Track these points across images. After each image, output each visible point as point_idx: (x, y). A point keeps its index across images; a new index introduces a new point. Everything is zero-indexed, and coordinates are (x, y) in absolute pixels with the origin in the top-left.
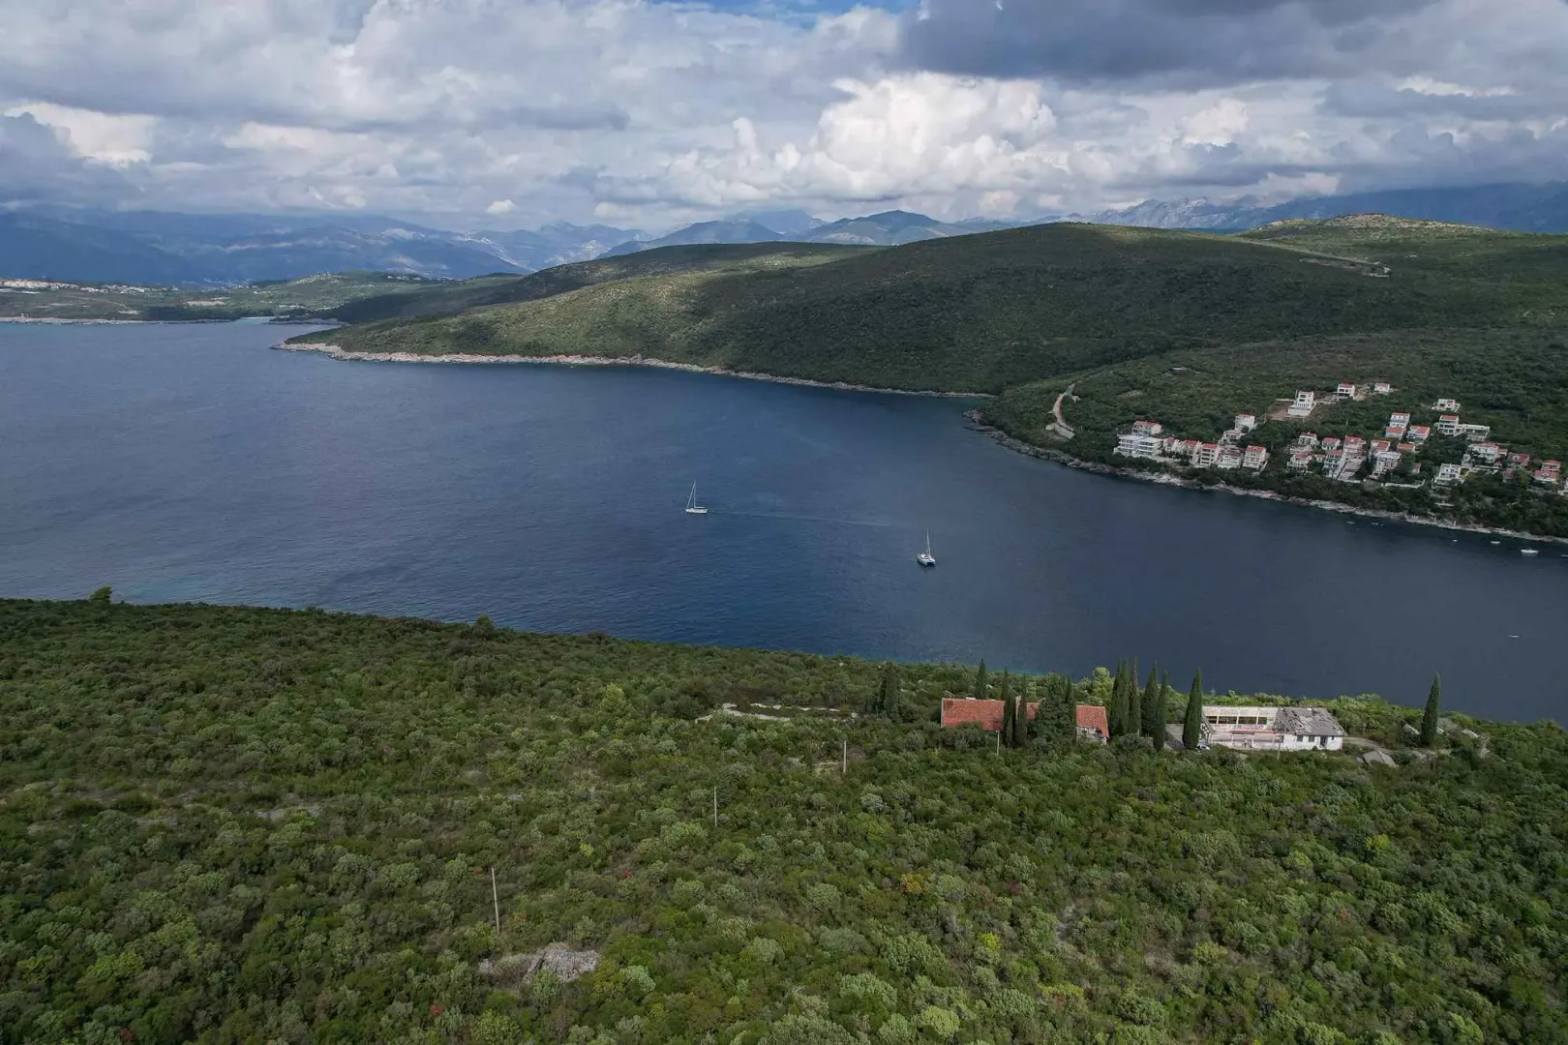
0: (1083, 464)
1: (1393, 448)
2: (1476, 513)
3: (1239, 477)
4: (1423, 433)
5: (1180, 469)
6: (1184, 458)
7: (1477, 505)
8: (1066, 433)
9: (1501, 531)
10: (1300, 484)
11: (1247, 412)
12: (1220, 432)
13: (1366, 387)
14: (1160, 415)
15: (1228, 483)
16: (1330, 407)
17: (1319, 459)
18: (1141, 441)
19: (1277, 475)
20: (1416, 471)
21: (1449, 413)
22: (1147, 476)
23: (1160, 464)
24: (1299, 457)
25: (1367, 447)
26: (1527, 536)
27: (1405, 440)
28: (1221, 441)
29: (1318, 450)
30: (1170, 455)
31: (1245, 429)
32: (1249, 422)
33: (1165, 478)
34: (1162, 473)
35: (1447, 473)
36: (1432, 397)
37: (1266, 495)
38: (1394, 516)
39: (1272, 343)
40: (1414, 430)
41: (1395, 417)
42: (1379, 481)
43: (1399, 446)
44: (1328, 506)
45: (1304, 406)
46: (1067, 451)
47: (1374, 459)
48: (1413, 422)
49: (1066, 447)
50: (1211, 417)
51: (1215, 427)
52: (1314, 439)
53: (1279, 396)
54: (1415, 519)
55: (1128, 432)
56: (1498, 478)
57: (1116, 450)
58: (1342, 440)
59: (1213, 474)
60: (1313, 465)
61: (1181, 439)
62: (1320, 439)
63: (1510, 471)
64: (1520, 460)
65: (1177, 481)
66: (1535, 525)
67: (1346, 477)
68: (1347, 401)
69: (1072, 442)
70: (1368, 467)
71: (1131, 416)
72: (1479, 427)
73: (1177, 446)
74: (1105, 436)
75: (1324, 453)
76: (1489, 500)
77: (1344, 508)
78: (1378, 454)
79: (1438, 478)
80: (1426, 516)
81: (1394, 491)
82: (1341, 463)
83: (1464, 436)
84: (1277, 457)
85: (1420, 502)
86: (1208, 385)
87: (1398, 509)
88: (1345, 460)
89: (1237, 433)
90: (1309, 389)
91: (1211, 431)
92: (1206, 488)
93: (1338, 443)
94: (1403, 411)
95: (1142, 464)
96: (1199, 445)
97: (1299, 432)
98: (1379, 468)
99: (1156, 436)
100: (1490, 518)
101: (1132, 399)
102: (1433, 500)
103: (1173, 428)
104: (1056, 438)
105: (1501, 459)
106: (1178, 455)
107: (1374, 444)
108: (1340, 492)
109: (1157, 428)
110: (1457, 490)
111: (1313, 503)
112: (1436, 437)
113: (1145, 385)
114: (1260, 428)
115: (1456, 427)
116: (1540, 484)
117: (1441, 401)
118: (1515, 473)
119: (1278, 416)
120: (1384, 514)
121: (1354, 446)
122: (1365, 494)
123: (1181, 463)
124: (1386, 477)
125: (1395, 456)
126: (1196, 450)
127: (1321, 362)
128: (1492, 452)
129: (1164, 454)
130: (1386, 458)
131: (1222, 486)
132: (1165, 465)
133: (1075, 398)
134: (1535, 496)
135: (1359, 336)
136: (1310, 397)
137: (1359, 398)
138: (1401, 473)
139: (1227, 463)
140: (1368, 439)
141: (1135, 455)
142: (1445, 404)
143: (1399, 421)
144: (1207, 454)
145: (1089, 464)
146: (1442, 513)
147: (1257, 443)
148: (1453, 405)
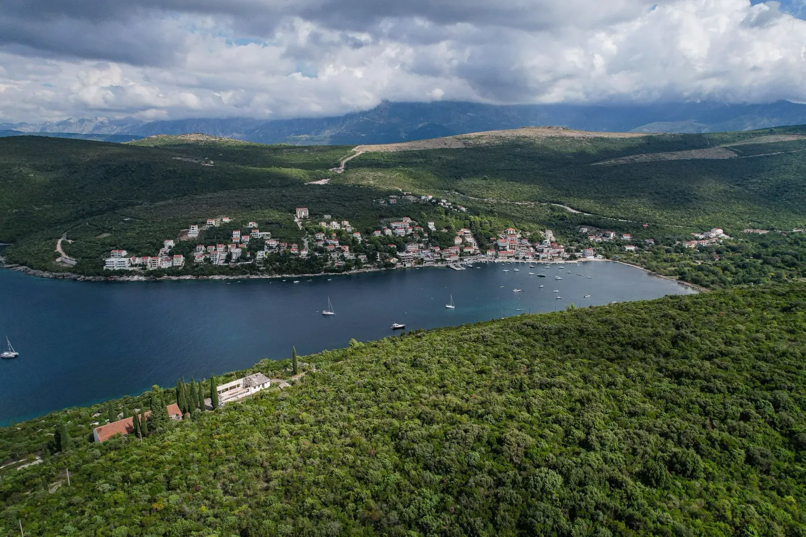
0: (87, 278)
1: (237, 247)
2: (274, 269)
3: (173, 271)
4: (246, 239)
5: (142, 272)
6: (144, 266)
7: (274, 266)
8: (71, 262)
9: (285, 275)
10: (202, 269)
11: (169, 239)
12: (158, 250)
13: (219, 220)
14: (124, 245)
15: (169, 275)
16: (207, 231)
17: (208, 256)
18: (117, 261)
19: (191, 267)
20: (249, 256)
21: (254, 228)
22: (126, 278)
23: (132, 271)
24: (199, 256)
25: (227, 248)
26: (294, 276)
27: (241, 243)
28: (160, 254)
29: (206, 252)
30: (136, 265)
31: (170, 247)
32: (170, 243)
33: (136, 278)
34: (133, 275)
35: (260, 255)
36: (246, 222)
37: (188, 277)
38: (245, 277)
39: (170, 201)
40: (243, 238)
41: (234, 233)
42: (236, 262)
43: (240, 246)
44: (217, 277)
45: (194, 232)
46: (74, 272)
47: (231, 253)
48: (242, 235)
49: (73, 270)
50: (151, 243)
51: (154, 249)
52: (203, 248)
53: (182, 228)
54: (253, 277)
55: (109, 257)
56: (278, 254)
57: (105, 268)
58: (216, 247)
59: (160, 272)
60: (206, 260)
61: (139, 256)
62: (206, 247)
63: (282, 250)
64: (284, 246)
65: (142, 278)
66: (295, 271)
67: (221, 263)
68: (213, 228)
69: (75, 267)
70: (229, 257)
71: (107, 248)
72: (267, 233)
73: (138, 261)
74: (97, 260)
75: (209, 253)
76: (278, 263)
77: (224, 277)
78: (232, 251)
79: (257, 258)
80: (257, 274)
81: (242, 266)
82: (218, 257)
83: (262, 238)
84: (189, 259)
85: (253, 269)
86: (145, 227)
87: (246, 274)
88: (219, 255)
89: (166, 249)
90: (195, 224)
91: (153, 251)
92: (158, 279)
93: (214, 248)
94: (237, 229)
95: (121, 273)
96: (149, 258)
97: (195, 246)
98: (234, 257)
99: (125, 257)
100: (280, 271)
101: (104, 238)
102: (258, 267)
103: (133, 251)
104: (65, 265)
105: (278, 246)
106: (140, 265)
107: (229, 246)
108: (221, 270)
109: (124, 253)
110: (266, 261)
111: (210, 277)
112: (252, 240)
113: (110, 229)
114: (177, 246)
115: (259, 234)
116: (293, 254)
117: (250, 223)
118: (284, 251)
119: (184, 239)
120: (241, 277)
121: (221, 248)
122: (231, 269)
123: (142, 269)
124: (238, 260)
125: (239, 251)
126: (148, 261)
127: (196, 210)
128: (273, 243)
129: (132, 266)
130: (236, 252)
131: (166, 277)
132: (134, 271)
133: (70, 241)
134: (293, 259)
135: (209, 195)
136: (196, 227)
137: (217, 225)
138: (243, 258)
139: (166, 265)
140: (226, 244)
141: (116, 268)
142: (252, 224)
143: (236, 234)
144: (154, 263)
145: (91, 278)
146: (262, 272)
147: (178, 253)
148: (255, 225)
